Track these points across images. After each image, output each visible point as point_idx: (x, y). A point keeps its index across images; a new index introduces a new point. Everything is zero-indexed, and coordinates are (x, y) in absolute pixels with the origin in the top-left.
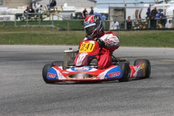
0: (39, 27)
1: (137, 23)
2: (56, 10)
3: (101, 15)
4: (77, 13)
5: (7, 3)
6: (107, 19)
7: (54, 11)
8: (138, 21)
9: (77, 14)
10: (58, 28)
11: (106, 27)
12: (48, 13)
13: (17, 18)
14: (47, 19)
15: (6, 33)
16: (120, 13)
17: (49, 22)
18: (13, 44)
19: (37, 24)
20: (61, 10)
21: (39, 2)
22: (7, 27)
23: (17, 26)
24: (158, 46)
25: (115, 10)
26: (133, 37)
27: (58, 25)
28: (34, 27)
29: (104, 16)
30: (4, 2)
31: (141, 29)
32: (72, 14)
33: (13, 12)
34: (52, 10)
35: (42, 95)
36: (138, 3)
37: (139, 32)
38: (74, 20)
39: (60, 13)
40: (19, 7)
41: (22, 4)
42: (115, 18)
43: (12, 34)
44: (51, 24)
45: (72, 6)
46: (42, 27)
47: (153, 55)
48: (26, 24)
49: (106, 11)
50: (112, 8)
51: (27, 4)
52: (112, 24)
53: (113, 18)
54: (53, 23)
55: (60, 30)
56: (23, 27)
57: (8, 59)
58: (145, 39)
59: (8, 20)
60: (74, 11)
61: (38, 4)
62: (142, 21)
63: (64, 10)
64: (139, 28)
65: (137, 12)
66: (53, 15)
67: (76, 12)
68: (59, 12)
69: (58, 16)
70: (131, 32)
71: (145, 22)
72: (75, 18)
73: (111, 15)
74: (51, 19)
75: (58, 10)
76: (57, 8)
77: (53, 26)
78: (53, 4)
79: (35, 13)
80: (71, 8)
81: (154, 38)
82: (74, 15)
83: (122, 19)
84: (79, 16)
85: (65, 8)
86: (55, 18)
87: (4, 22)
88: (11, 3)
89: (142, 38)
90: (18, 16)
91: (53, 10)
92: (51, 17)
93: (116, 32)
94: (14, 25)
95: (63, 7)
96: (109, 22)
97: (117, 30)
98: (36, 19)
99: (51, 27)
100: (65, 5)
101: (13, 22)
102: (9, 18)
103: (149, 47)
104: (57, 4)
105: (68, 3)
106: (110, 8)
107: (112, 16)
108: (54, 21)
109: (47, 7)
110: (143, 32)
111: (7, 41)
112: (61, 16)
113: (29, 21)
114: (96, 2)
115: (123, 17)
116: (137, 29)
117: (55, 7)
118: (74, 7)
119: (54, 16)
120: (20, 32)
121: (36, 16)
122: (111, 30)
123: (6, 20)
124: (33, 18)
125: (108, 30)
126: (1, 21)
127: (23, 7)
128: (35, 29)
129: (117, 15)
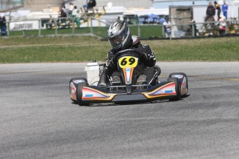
0: (73, 37)
1: (210, 28)
2: (95, 12)
3: (158, 17)
4: (127, 15)
5: (28, 4)
7: (93, 14)
9: (126, 17)
10: (100, 38)
12: (85, 17)
13: (43, 26)
14: (84, 25)
16: (185, 14)
17: (87, 30)
18: (28, 61)
19: (70, 32)
20: (103, 12)
22: (28, 38)
23: (42, 36)
24: (230, 60)
25: (177, 10)
26: (199, 48)
27: (99, 33)
28: (66, 37)
29: (163, 19)
30: (25, 3)
31: (215, 36)
32: (119, 18)
33: (36, 17)
34: (90, 12)
39: (101, 16)
40: (45, 10)
41: (49, 5)
42: (179, 21)
44: (89, 32)
45: (120, 5)
46: (77, 37)
47: (221, 72)
48: (54, 33)
49: (166, 12)
50: (173, 7)
51: (58, 5)
52: (174, 29)
53: (176, 22)
54: (92, 30)
55: (102, 40)
56: (51, 37)
58: (215, 49)
59: (30, 29)
60: (121, 13)
63: (107, 12)
64: (211, 34)
66: (92, 19)
67: (125, 14)
68: (100, 14)
69: (99, 21)
73: (172, 17)
74: (90, 26)
75: (99, 12)
76: (97, 10)
77: (92, 35)
81: (228, 48)
82: (122, 19)
83: (186, 23)
84: (128, 20)
85: (109, 10)
86: (95, 24)
87: (24, 30)
88: (34, 4)
89: (211, 48)
90: (44, 21)
91: (92, 12)
92: (90, 22)
94: (38, 34)
95: (105, 8)
97: (181, 38)
98: (69, 25)
99: (90, 37)
101: (37, 31)
102: (30, 25)
103: (218, 61)
105: (113, 2)
106: (170, 8)
107: (174, 18)
108: (94, 28)
111: (22, 58)
112: (104, 21)
113: (59, 29)
115: (189, 20)
116: (210, 36)
117: (94, 8)
118: (122, 7)
119: (93, 21)
121: (68, 22)
122: (173, 39)
123: (27, 29)
124: (64, 24)
125: (168, 39)
126: (21, 29)
127: (51, 10)
128: (67, 39)
129: (181, 17)
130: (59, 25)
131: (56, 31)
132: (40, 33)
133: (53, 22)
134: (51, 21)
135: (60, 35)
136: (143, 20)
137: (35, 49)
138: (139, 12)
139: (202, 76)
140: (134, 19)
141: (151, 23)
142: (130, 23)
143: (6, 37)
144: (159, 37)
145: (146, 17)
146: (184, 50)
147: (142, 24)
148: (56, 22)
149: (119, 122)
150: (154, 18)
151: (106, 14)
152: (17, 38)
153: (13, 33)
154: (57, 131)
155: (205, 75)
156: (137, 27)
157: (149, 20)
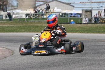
0: (40, 22)
2: (50, 11)
3: (77, 14)
5: (20, 7)
6: (81, 17)
7: (49, 12)
8: (100, 18)
9: (63, 14)
11: (80, 22)
12: (45, 13)
13: (27, 17)
14: (45, 17)
15: (20, 25)
16: (89, 13)
18: (24, 32)
19: (39, 20)
20: (53, 11)
21: (40, 7)
22: (20, 22)
23: (27, 21)
25: (85, 11)
26: (97, 28)
30: (19, 6)
31: (102, 23)
32: (60, 14)
33: (24, 13)
34: (47, 11)
35: (42, 63)
36: (99, 7)
37: (100, 24)
38: (61, 17)
40: (28, 10)
41: (29, 8)
42: (86, 16)
43: (23, 26)
45: (59, 9)
46: (41, 22)
49: (80, 12)
50: (84, 10)
51: (33, 8)
52: (84, 20)
53: (85, 16)
56: (30, 22)
57: (21, 41)
58: (104, 29)
59: (21, 18)
60: (61, 12)
61: (40, 8)
62: (102, 18)
63: (55, 11)
64: (100, 22)
65: (99, 12)
66: (48, 14)
67: (62, 12)
68: (52, 12)
70: (96, 24)
71: (104, 19)
72: (62, 16)
73: (83, 14)
75: (51, 11)
76: (50, 10)
78: (48, 8)
79: (38, 13)
80: (59, 10)
82: (61, 15)
83: (90, 17)
84: (64, 15)
85: (56, 10)
87: (19, 18)
88: (23, 7)
89: (102, 28)
90: (27, 15)
93: (86, 24)
94: (25, 20)
95: (54, 10)
96: (82, 19)
97: (87, 23)
98: (38, 17)
100: (56, 8)
101: (24, 19)
102: (22, 16)
104: (51, 8)
105: (57, 7)
106: (82, 10)
107: (84, 15)
109: (44, 10)
110: (103, 25)
111: (20, 30)
113: (34, 18)
114: (74, 6)
115: (91, 16)
116: (99, 23)
117: (49, 9)
118: (60, 10)
120: (28, 25)
121: (38, 15)
122: (83, 24)
123: (20, 18)
124: (36, 16)
125: (81, 23)
126: (17, 18)
127: (30, 10)
128: (37, 23)
129: (87, 14)
130: (34, 16)
131: (33, 19)
132: (26, 20)
133: (31, 15)
134: (30, 15)
135: (34, 21)
136: (70, 15)
137: (26, 26)
138: (68, 12)
139: (101, 40)
140: (66, 14)
141: (73, 16)
142: (64, 16)
143: (11, 21)
144: (77, 23)
145: (72, 14)
146: (90, 29)
147: (70, 17)
148: (32, 15)
149: (70, 59)
150: (75, 15)
151: (54, 12)
152: (16, 22)
153: (14, 19)
154: (44, 62)
155: (102, 40)
156: (68, 18)
157: (73, 15)
